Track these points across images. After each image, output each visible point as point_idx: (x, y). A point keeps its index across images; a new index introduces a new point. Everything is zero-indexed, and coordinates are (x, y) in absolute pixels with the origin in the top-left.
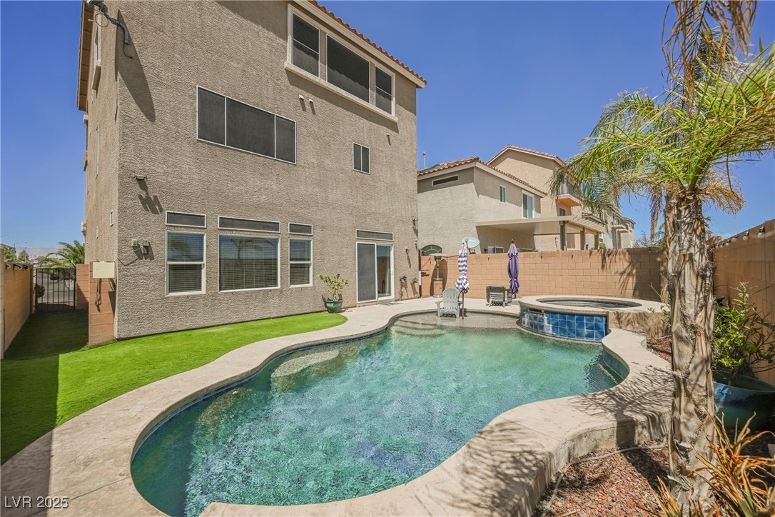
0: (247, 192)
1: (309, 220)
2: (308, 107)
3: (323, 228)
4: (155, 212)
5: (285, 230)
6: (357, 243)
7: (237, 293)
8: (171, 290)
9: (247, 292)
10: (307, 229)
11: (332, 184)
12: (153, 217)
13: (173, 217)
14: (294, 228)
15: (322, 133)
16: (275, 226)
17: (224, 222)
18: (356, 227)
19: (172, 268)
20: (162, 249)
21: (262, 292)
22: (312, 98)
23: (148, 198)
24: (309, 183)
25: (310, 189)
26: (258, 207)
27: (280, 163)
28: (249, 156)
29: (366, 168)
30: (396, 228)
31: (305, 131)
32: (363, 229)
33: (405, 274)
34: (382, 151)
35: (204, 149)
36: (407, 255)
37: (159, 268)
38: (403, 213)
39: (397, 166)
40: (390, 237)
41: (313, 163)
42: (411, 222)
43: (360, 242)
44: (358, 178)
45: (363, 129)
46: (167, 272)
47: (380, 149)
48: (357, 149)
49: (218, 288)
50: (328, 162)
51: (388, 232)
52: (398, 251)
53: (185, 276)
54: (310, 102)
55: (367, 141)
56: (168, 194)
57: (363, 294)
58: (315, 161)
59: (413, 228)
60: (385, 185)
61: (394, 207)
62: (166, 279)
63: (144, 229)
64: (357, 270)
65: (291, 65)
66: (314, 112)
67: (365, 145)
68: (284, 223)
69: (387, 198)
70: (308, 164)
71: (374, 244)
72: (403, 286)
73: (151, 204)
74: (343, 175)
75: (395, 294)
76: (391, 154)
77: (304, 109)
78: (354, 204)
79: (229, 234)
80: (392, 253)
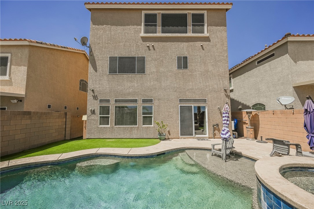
0: (124, 89)
1: (152, 97)
2: (151, 48)
3: (159, 99)
4: (96, 100)
5: (140, 102)
6: (179, 105)
7: (120, 127)
8: (100, 124)
9: (124, 127)
10: (151, 101)
11: (164, 78)
12: (96, 101)
13: (101, 101)
14: (144, 101)
15: (158, 57)
16: (135, 101)
17: (116, 101)
18: (179, 97)
19: (101, 117)
20: (98, 111)
21: (130, 128)
22: (153, 44)
23: (95, 95)
24: (152, 80)
25: (152, 83)
26: (129, 94)
27: (138, 75)
28: (126, 75)
29: (186, 67)
30: (209, 96)
31: (150, 59)
32: (183, 98)
33: (218, 123)
34: (197, 55)
35: (111, 77)
36: (220, 111)
37: (97, 117)
38: (216, 86)
39: (210, 60)
40: (205, 101)
41: (154, 71)
42: (223, 91)
43: (181, 105)
44: (180, 73)
45: (183, 48)
46: (99, 119)
47: (196, 54)
48: (179, 59)
49: (114, 125)
50: (162, 69)
51: (202, 98)
52: (211, 109)
53: (104, 120)
54: (153, 46)
55: (186, 53)
56: (100, 93)
57: (184, 132)
58: (155, 70)
59: (225, 94)
60: (200, 73)
61: (208, 84)
62: (99, 121)
63: (92, 105)
64: (180, 120)
65: (142, 34)
66: (154, 49)
67: (185, 55)
68: (140, 99)
69: (201, 80)
70: (151, 72)
71: (192, 105)
72: (216, 129)
73: (95, 97)
74: (170, 73)
75: (209, 134)
76: (204, 55)
77: (150, 50)
78: (177, 86)
79: (118, 105)
80: (207, 110)
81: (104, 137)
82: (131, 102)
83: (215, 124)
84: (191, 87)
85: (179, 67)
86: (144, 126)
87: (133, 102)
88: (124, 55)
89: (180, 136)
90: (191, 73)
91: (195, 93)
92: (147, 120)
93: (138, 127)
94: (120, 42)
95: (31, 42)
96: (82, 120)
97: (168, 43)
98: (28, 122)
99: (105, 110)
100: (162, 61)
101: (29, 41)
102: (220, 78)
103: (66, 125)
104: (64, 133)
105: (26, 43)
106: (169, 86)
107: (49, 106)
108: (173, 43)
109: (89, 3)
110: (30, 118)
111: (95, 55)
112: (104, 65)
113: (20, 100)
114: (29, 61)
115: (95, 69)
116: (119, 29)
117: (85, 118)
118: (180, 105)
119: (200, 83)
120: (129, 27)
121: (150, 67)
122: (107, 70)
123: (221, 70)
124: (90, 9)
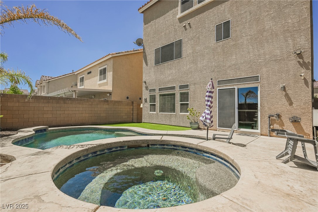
0: (165, 77)
1: (188, 82)
2: (187, 27)
3: (195, 84)
4: (147, 90)
5: (177, 89)
6: (218, 89)
7: (163, 114)
8: (150, 111)
9: (165, 114)
10: (187, 86)
11: (201, 58)
12: (147, 91)
13: (150, 91)
14: (181, 87)
15: (195, 34)
16: (173, 88)
17: (160, 90)
18: (218, 79)
19: (151, 105)
20: (148, 100)
21: (170, 115)
22: (189, 21)
23: (146, 86)
24: (188, 63)
25: (188, 66)
26: (169, 82)
27: (176, 61)
28: (166, 63)
29: (227, 35)
30: (264, 70)
31: (186, 40)
32: (223, 79)
33: (279, 111)
34: (245, 12)
35: (156, 68)
36: (284, 93)
37: (148, 105)
38: (278, 52)
39: (267, 11)
40: (256, 78)
41: (190, 53)
42: (293, 56)
43: (220, 88)
44: (219, 46)
45: (224, 10)
46: (149, 106)
47: (242, 12)
48: (218, 27)
49: (159, 112)
50: (198, 48)
51: (252, 75)
52: (267, 90)
53: (153, 107)
54: (189, 23)
55: (229, 16)
56: (149, 84)
57: (223, 123)
58: (191, 51)
59: (299, 62)
60: (249, 37)
61: (262, 51)
62: (149, 108)
63: (146, 95)
64: (217, 107)
65: (180, 15)
66: (190, 27)
67: (226, 20)
68: (177, 85)
69: (251, 47)
70: (187, 54)
71: (234, 87)
72: (276, 123)
73: (147, 88)
74: (208, 50)
75: (261, 129)
76: (258, 7)
77: (186, 29)
78: (216, 64)
79: (161, 93)
80: (259, 92)
81: (152, 122)
82: (170, 89)
83: (274, 112)
84: (233, 62)
85: (218, 39)
86: (181, 113)
88: (165, 44)
89: (218, 128)
90: (234, 43)
91: (239, 69)
92: (184, 107)
93: (176, 115)
94: (162, 33)
95: (113, 54)
96: (141, 107)
97: (204, 13)
98: (107, 106)
99: (153, 98)
100: (198, 38)
101: (111, 55)
102: (289, 34)
103: (133, 111)
104: (132, 117)
105: (110, 56)
106: (206, 66)
107: (128, 98)
108: (211, 10)
109: (140, 8)
110: (108, 104)
111: (146, 51)
112: (151, 57)
113: (110, 94)
114: (113, 68)
115: (147, 65)
116: (161, 20)
118: (219, 89)
119: (249, 52)
120: (168, 14)
121: (186, 50)
122: (153, 62)
123: (290, 21)
124: (143, 12)
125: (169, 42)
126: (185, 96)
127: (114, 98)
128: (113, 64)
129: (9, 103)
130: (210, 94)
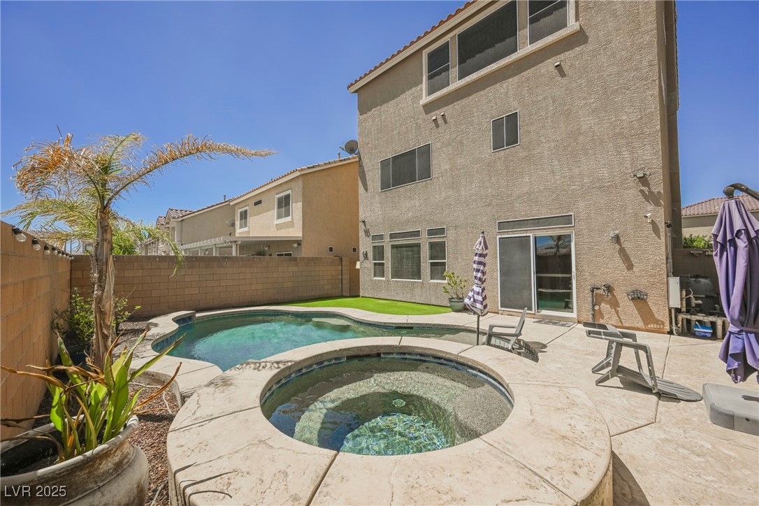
0: (401, 214)
1: (443, 223)
2: (440, 121)
3: (456, 227)
4: (368, 237)
5: (424, 235)
6: (498, 237)
7: (398, 281)
8: (375, 276)
9: (402, 282)
10: (442, 231)
11: (466, 180)
12: (368, 239)
13: (374, 237)
14: (431, 232)
15: (454, 136)
16: (417, 234)
17: (392, 236)
18: (498, 219)
19: (375, 264)
20: (370, 255)
21: (411, 283)
22: (441, 112)
23: (366, 230)
24: (443, 189)
25: (443, 194)
26: (408, 222)
27: (421, 183)
28: (403, 188)
29: (513, 140)
30: (581, 204)
31: (439, 145)
32: (508, 219)
33: (609, 281)
34: (545, 98)
35: (383, 195)
36: (618, 247)
37: (369, 264)
38: (604, 173)
39: (584, 98)
40: (567, 220)
41: (446, 170)
42: (631, 182)
43: (503, 236)
44: (500, 159)
45: (507, 93)
46: (372, 266)
47: (540, 98)
48: (497, 124)
49: (390, 277)
50: (460, 161)
51: (559, 213)
52: (587, 240)
53: (379, 269)
54: (442, 115)
55: (515, 104)
56: (372, 226)
57: (510, 300)
58: (448, 167)
59: (642, 191)
60: (553, 145)
61: (577, 171)
62: (372, 270)
63: (365, 245)
64: (499, 270)
65: (425, 99)
66: (446, 122)
67: (511, 111)
68: (423, 228)
69: (557, 163)
70: (442, 172)
71: (528, 235)
72: (604, 300)
73: (367, 232)
74: (478, 165)
75: (579, 311)
76: (567, 90)
77: (437, 126)
78: (494, 192)
79: (394, 243)
80: (573, 245)
81: (379, 296)
82: (411, 236)
83: (599, 282)
84: (525, 189)
85: (497, 145)
86: (432, 281)
87: (414, 236)
88: (399, 153)
89: (500, 308)
90: (526, 154)
91: (536, 202)
92: (438, 269)
93: (422, 283)
94: (392, 131)
95: (302, 170)
96: (356, 268)
97: (471, 97)
98: (295, 269)
99: (379, 252)
100: (461, 142)
101: (299, 171)
102: (623, 142)
103: (342, 274)
104: (340, 286)
105: (298, 174)
106: (475, 195)
107: (331, 249)
108: (482, 93)
109: (352, 85)
110: (297, 265)
111: (364, 164)
112: (374, 175)
113: (299, 243)
114: (303, 194)
115: (366, 190)
116: (390, 107)
117: (358, 266)
118: (500, 237)
119: (553, 172)
120: (403, 96)
121: (440, 163)
122: (378, 184)
123: (624, 118)
124: (356, 91)
125: (406, 149)
126: (438, 250)
127: (306, 252)
128: (303, 189)
129: (126, 271)
130: (482, 259)
